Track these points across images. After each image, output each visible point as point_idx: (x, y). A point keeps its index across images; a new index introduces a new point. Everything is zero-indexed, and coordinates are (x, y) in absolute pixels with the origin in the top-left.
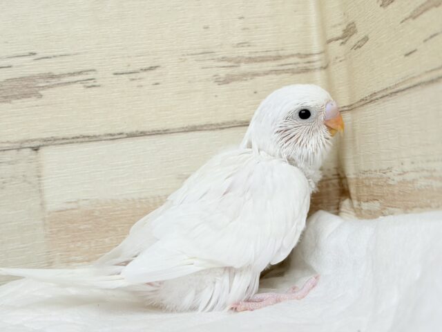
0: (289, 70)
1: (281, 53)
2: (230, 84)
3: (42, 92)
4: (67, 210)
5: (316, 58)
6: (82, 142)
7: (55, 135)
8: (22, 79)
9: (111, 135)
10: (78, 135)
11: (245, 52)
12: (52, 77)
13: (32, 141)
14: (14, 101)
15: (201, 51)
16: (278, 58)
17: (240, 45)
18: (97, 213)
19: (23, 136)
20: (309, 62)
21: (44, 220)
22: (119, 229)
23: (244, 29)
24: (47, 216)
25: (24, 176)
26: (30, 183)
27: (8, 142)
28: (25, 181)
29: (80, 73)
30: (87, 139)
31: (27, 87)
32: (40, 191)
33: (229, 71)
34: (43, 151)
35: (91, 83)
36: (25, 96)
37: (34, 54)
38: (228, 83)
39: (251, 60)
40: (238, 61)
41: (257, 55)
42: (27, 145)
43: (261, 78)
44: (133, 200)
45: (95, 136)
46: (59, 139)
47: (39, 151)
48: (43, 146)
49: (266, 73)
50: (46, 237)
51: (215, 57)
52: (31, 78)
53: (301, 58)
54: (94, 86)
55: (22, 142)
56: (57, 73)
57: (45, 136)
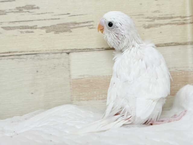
0: (176, 23)
1: (173, 16)
2: (150, 29)
3: (71, 30)
4: (79, 79)
5: (188, 18)
6: (87, 51)
7: (76, 48)
8: (64, 24)
9: (98, 49)
10: (85, 48)
11: (157, 15)
12: (76, 23)
13: (67, 50)
14: (60, 33)
15: (138, 14)
16: (172, 18)
17: (155, 12)
18: (91, 81)
19: (63, 48)
20: (185, 20)
21: (70, 82)
22: (100, 88)
23: (157, 5)
24: (71, 81)
25: (63, 64)
26: (65, 67)
27: (57, 50)
28: (63, 66)
29: (87, 22)
30: (89, 50)
31: (65, 27)
32: (69, 71)
33: (150, 23)
34: (71, 54)
35: (91, 27)
36: (65, 31)
37: (69, 14)
38: (149, 28)
39: (159, 18)
40: (154, 19)
41: (163, 16)
42: (64, 51)
43: (163, 26)
44: (106, 76)
45: (92, 49)
46: (78, 50)
47: (69, 54)
48: (71, 52)
49: (166, 24)
50: (71, 89)
51: (144, 17)
52: (67, 24)
53: (182, 18)
54: (93, 28)
55: (63, 50)
56: (78, 22)
57: (72, 48)
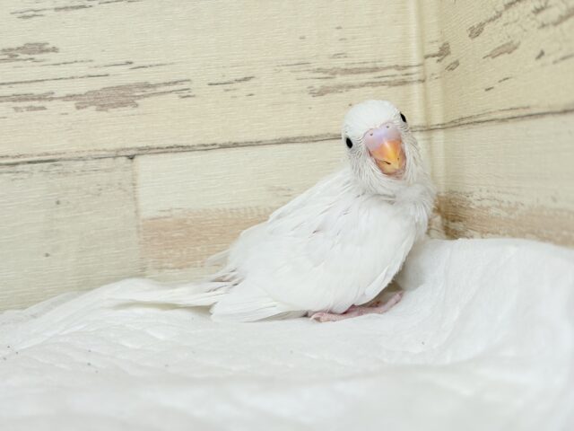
0: (385, 82)
1: (378, 64)
2: (325, 96)
3: (138, 101)
4: (160, 218)
5: (414, 70)
6: (176, 152)
7: (150, 144)
8: (119, 88)
9: (205, 145)
10: (172, 145)
11: (341, 63)
12: (148, 86)
13: (128, 149)
14: (111, 110)
15: (296, 62)
16: (375, 69)
17: (337, 56)
18: (189, 223)
19: (119, 145)
20: (407, 74)
21: (138, 226)
22: (211, 238)
23: (341, 39)
24: (141, 223)
25: (120, 184)
26: (125, 191)
27: (104, 150)
28: (120, 189)
29: (175, 83)
30: (181, 149)
31: (123, 96)
32: (135, 199)
33: (324, 82)
34: (138, 160)
35: (186, 93)
36: (122, 104)
37: (131, 63)
38: (322, 95)
39: (347, 71)
40: (333, 73)
41: (354, 66)
42: (123, 153)
43: (357, 90)
44: (225, 210)
45: (189, 147)
46: (154, 149)
47: (135, 160)
48: (139, 154)
49: (362, 86)
50: (140, 243)
51: (311, 68)
52: (128, 87)
53: (399, 70)
54: (189, 96)
55: (118, 151)
56: (152, 83)
57: (140, 145)
